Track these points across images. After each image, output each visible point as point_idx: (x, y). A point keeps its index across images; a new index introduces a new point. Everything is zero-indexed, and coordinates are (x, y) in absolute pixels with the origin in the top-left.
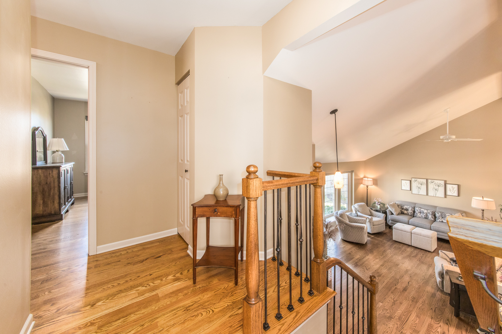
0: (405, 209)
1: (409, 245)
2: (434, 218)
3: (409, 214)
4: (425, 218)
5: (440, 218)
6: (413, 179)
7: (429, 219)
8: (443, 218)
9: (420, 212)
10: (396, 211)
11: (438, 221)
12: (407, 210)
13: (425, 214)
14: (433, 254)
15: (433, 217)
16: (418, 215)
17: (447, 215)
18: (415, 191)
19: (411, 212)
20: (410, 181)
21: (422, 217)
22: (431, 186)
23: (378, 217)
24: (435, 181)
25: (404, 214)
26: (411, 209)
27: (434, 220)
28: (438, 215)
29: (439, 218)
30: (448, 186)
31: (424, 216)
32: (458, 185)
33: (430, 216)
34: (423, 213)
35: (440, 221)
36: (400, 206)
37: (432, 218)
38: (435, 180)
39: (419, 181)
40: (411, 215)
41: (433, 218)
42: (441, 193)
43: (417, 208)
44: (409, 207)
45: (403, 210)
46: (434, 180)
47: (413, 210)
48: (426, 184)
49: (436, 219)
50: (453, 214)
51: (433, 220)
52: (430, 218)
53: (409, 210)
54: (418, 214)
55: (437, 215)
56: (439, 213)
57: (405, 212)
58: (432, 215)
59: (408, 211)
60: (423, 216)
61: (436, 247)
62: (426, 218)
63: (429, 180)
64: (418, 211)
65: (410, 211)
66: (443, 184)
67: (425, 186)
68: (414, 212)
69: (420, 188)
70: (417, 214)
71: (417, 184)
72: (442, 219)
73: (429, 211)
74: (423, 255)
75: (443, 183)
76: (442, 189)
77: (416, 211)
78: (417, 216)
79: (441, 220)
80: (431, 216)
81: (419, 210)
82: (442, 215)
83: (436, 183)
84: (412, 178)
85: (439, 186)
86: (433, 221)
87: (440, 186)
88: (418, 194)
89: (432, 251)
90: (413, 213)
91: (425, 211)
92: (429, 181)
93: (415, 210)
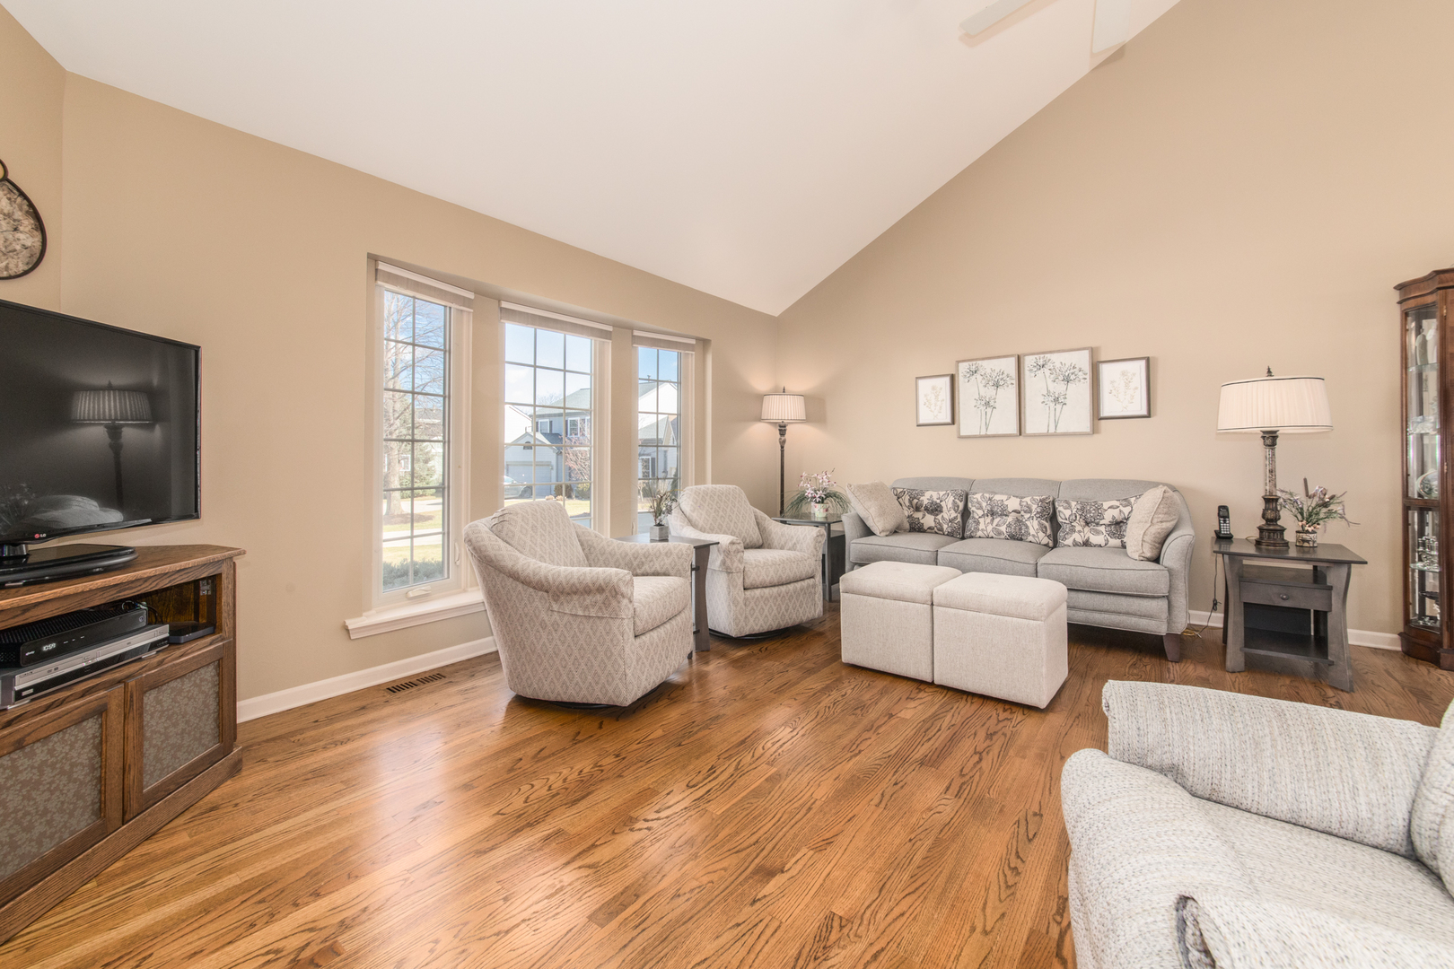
0: (926, 509)
1: (920, 683)
2: (1049, 532)
3: (945, 526)
4: (1013, 537)
5: (1078, 528)
6: (963, 367)
7: (1030, 538)
8: (1087, 524)
9: (992, 513)
10: (882, 513)
11: (1069, 541)
12: (935, 509)
13: (1010, 519)
14: (1055, 720)
15: (1047, 525)
16: (982, 526)
17: (1106, 505)
18: (970, 422)
19: (953, 514)
20: (953, 378)
21: (1000, 533)
22: (1036, 385)
23: (793, 548)
24: (1054, 357)
25: (925, 531)
26: (950, 505)
27: (1051, 544)
28: (1067, 513)
29: (1073, 530)
30: (1107, 371)
31: (1009, 526)
32: (1148, 360)
33: (1034, 527)
34: (1004, 514)
35: (1076, 544)
36: (908, 497)
37: (1041, 535)
38: (1051, 352)
39: (989, 371)
40: (950, 534)
41: (1045, 532)
42: (1076, 416)
43: (978, 496)
44: (942, 493)
45: (919, 515)
46: (1048, 356)
47: (961, 505)
48: (1015, 382)
49: (1061, 534)
50: (1132, 500)
51: (1045, 540)
52: (1032, 531)
53: (945, 509)
54: (981, 520)
55: (1064, 514)
56: (1073, 504)
57: (928, 521)
58: (1041, 515)
59: (939, 517)
60: (1003, 528)
61: (1063, 673)
62: (1016, 537)
63: (1027, 358)
64: (981, 508)
65: (949, 513)
66: (1087, 368)
67: (1013, 391)
68: (966, 513)
69: (992, 403)
70: (978, 523)
71: (981, 386)
72: (1087, 529)
73: (1028, 500)
74: (990, 736)
75: (1082, 360)
76: (1081, 390)
77: (973, 509)
78: (979, 534)
79: (1079, 539)
80: (1035, 523)
81: (984, 504)
82: (1082, 509)
83: (1058, 365)
84: (958, 362)
85: (1067, 380)
86: (1046, 545)
87: (1072, 377)
88: (983, 433)
89: (1043, 704)
90: (959, 519)
91: (1013, 504)
92: (1029, 362)
93: (970, 505)
